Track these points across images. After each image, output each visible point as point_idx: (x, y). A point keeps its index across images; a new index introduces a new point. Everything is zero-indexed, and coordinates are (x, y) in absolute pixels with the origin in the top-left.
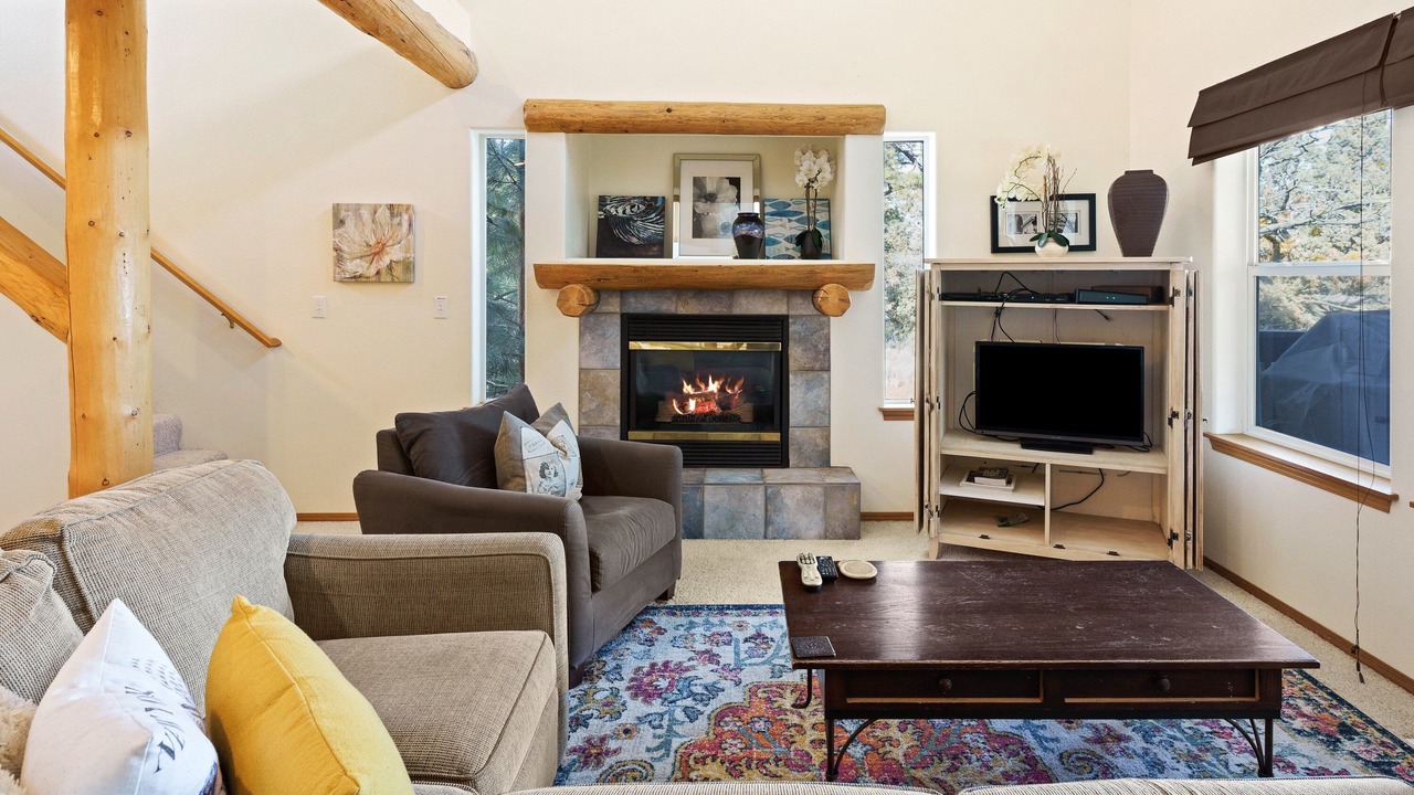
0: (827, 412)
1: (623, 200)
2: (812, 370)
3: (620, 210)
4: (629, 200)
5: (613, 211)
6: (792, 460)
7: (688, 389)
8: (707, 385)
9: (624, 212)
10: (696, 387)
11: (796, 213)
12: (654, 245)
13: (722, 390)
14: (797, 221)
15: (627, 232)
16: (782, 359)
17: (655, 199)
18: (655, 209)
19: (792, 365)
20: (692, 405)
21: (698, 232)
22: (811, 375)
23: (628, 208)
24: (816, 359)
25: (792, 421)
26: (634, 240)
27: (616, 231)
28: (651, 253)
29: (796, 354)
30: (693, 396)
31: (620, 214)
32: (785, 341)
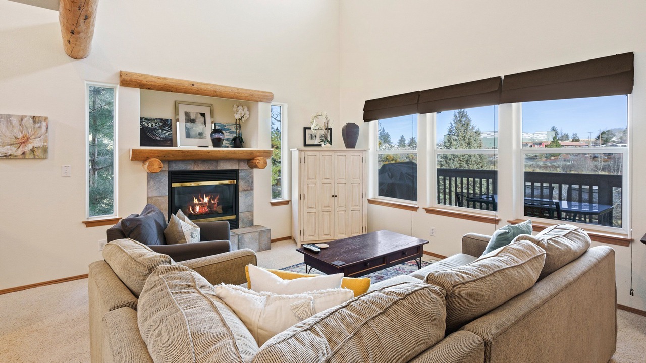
0: (252, 206)
1: (151, 120)
2: (247, 190)
3: (150, 124)
4: (154, 120)
5: (146, 124)
6: (240, 225)
7: (196, 201)
8: (203, 199)
9: (152, 125)
10: (199, 200)
11: (228, 129)
12: (168, 141)
13: (210, 201)
14: (229, 132)
15: (154, 135)
16: (236, 187)
17: (167, 120)
18: (167, 125)
19: (240, 189)
20: (197, 209)
21: (188, 136)
22: (247, 192)
23: (154, 124)
24: (249, 186)
25: (240, 210)
26: (158, 138)
27: (149, 134)
28: (167, 144)
29: (242, 184)
30: (198, 205)
31: (150, 126)
32: (237, 179)
